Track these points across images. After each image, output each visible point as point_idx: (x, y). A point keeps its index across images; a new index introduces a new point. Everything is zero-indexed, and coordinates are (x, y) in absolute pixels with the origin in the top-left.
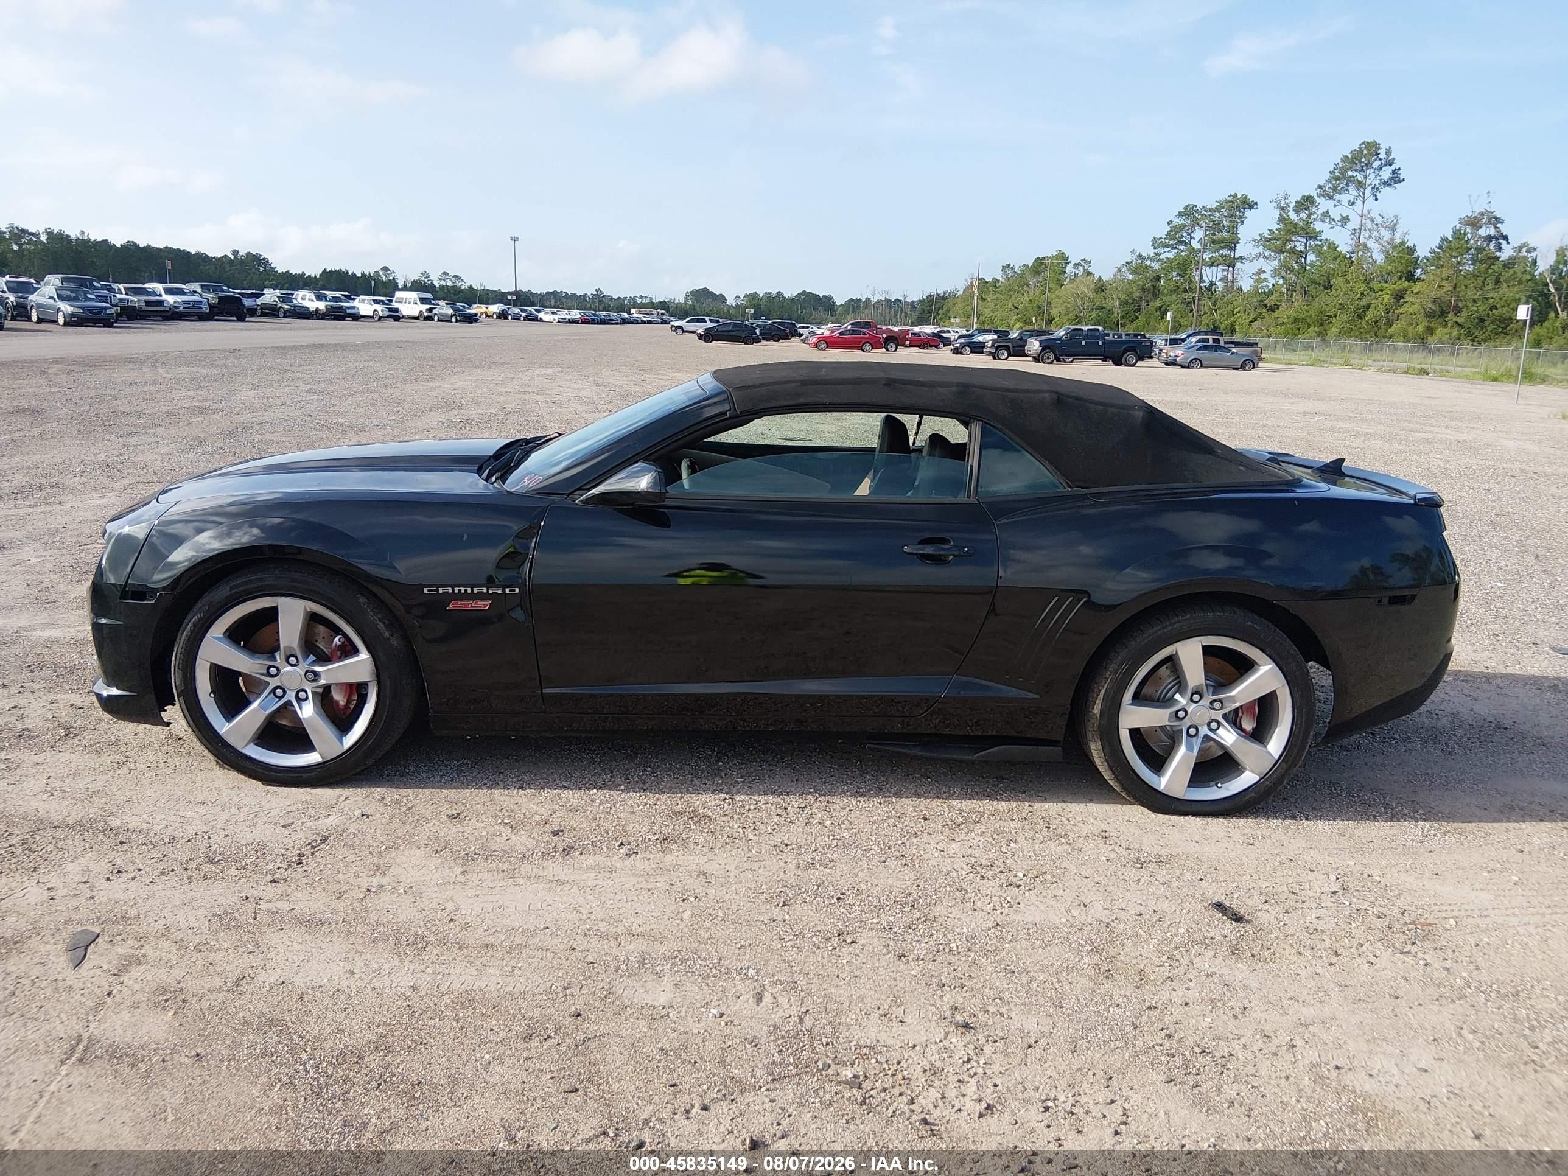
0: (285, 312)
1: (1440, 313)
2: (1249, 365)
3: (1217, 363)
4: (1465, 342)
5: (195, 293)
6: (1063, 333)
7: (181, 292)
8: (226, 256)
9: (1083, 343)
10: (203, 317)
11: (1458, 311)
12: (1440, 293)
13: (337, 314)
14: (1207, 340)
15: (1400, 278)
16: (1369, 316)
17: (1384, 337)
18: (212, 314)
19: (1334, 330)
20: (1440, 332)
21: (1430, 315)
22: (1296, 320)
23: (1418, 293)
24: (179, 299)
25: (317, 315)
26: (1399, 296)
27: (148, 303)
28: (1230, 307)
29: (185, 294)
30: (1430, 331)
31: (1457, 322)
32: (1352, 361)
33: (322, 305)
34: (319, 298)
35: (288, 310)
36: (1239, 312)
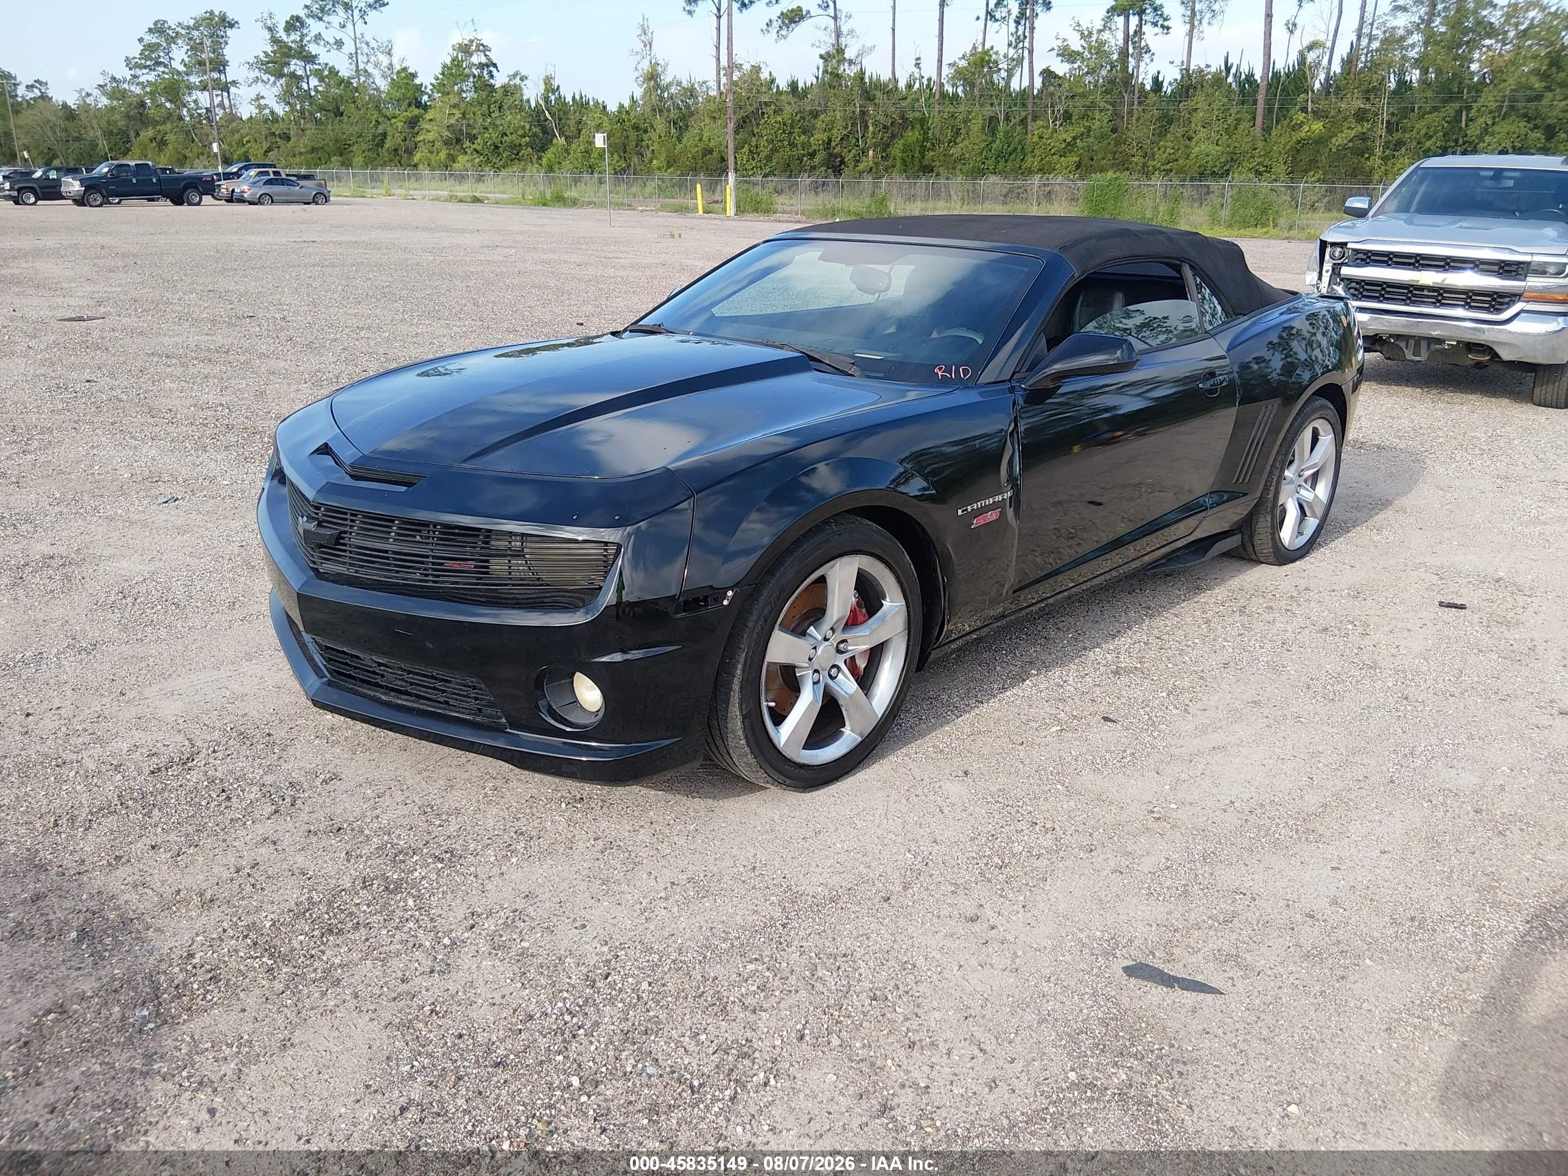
1: (457, 139)
2: (321, 199)
3: (289, 198)
4: (487, 169)
6: (106, 170)
9: (134, 181)
11: (473, 138)
12: (452, 121)
14: (267, 173)
15: (410, 105)
16: (389, 143)
17: (409, 165)
19: (358, 160)
20: (463, 159)
21: (447, 143)
22: (313, 150)
23: (431, 120)
26: (413, 122)
28: (237, 136)
30: (452, 158)
31: (475, 150)
32: (393, 191)
36: (248, 142)
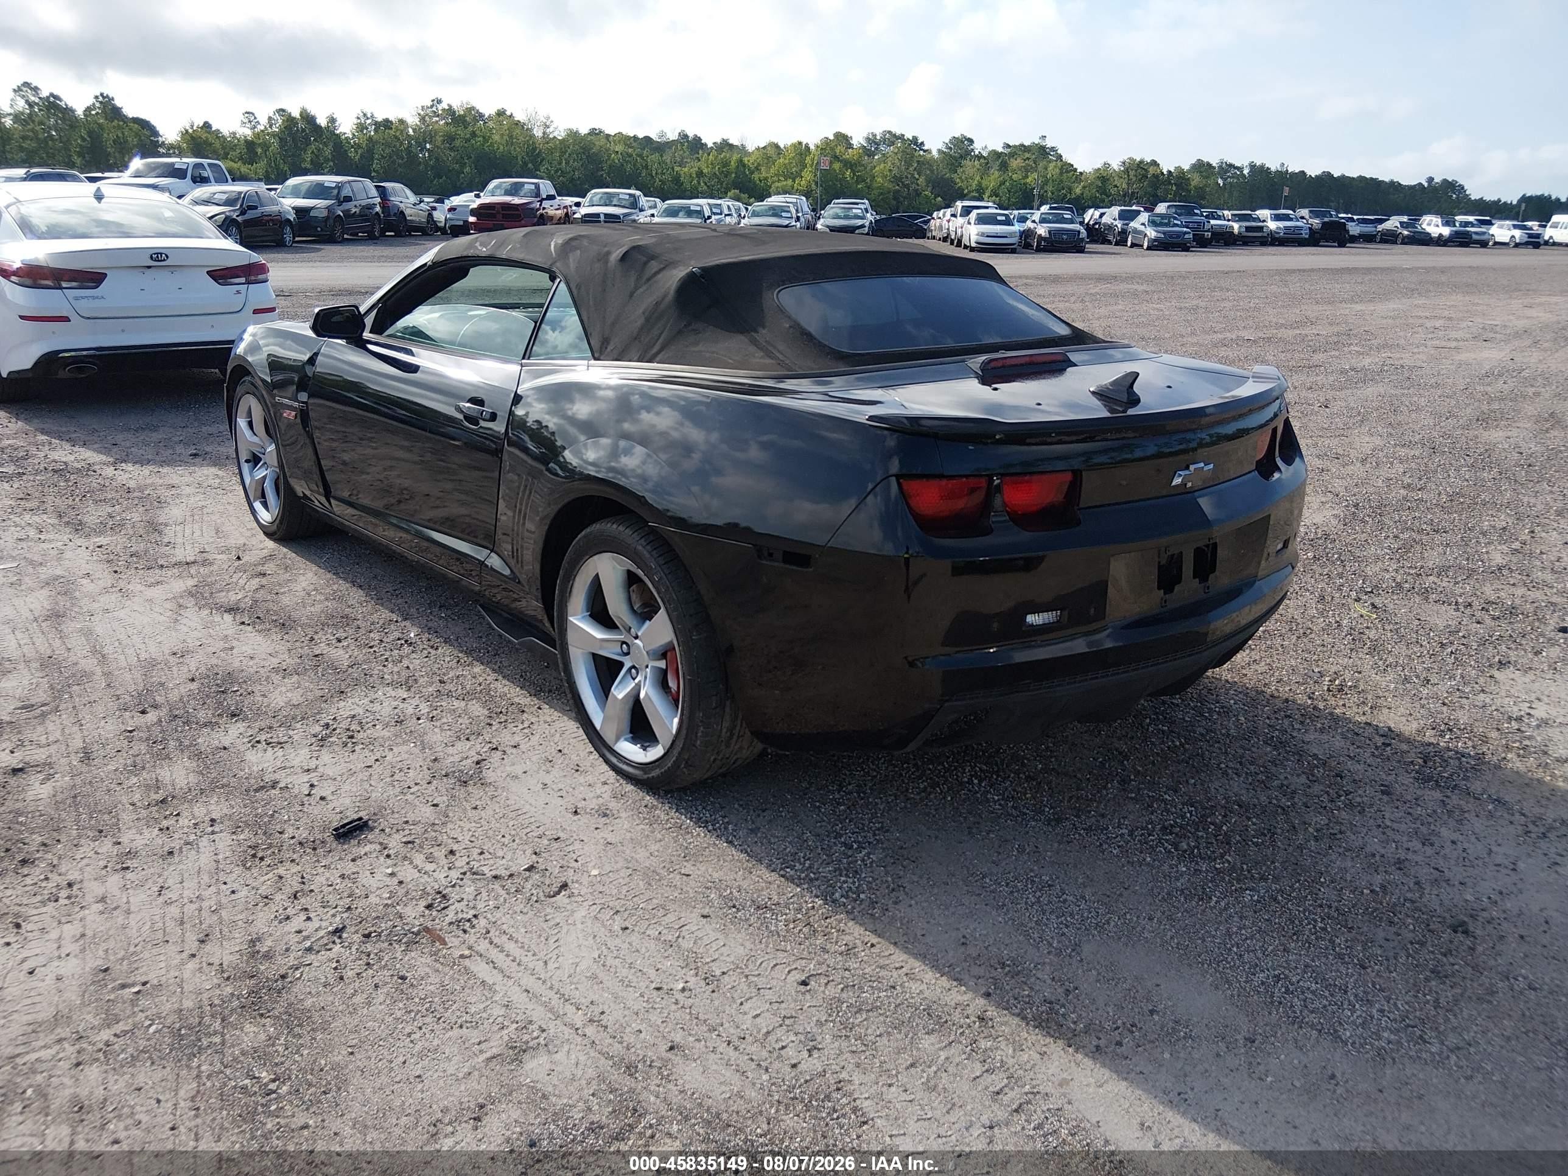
0: (1404, 237)
5: (1305, 218)
7: (1286, 218)
8: (1420, 184)
10: (1301, 243)
13: (1461, 240)
18: (1313, 239)
24: (1282, 224)
25: (1440, 242)
27: (1248, 229)
29: (1291, 220)
33: (1446, 231)
34: (1447, 223)
35: (1407, 237)
